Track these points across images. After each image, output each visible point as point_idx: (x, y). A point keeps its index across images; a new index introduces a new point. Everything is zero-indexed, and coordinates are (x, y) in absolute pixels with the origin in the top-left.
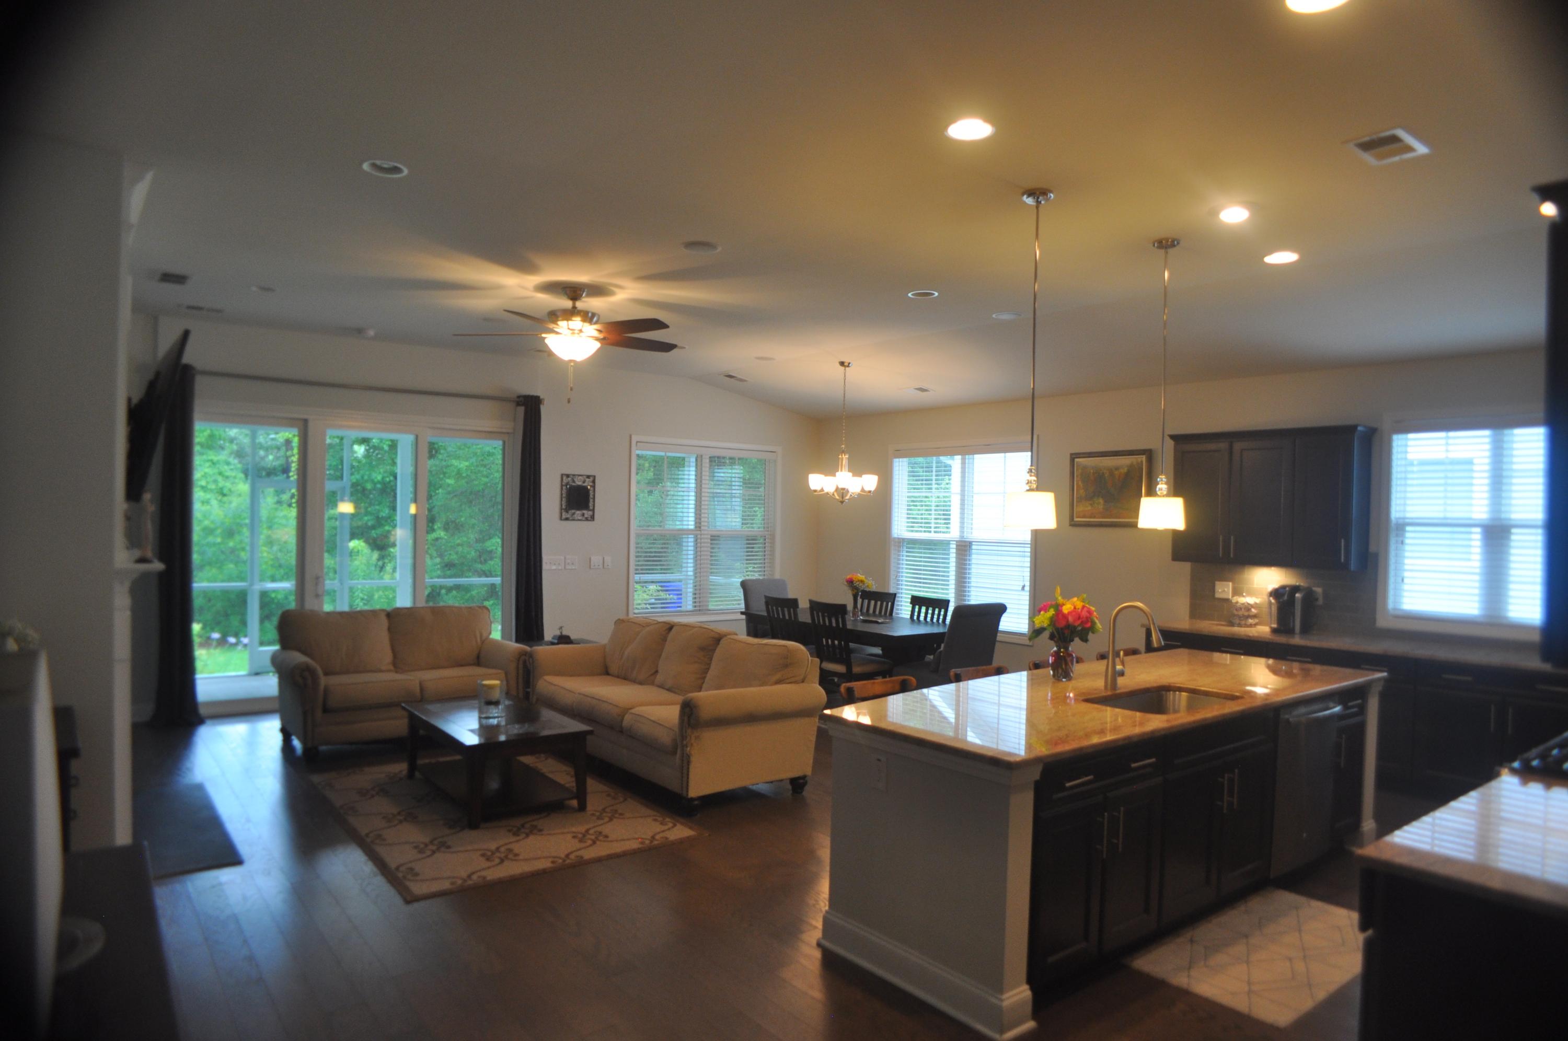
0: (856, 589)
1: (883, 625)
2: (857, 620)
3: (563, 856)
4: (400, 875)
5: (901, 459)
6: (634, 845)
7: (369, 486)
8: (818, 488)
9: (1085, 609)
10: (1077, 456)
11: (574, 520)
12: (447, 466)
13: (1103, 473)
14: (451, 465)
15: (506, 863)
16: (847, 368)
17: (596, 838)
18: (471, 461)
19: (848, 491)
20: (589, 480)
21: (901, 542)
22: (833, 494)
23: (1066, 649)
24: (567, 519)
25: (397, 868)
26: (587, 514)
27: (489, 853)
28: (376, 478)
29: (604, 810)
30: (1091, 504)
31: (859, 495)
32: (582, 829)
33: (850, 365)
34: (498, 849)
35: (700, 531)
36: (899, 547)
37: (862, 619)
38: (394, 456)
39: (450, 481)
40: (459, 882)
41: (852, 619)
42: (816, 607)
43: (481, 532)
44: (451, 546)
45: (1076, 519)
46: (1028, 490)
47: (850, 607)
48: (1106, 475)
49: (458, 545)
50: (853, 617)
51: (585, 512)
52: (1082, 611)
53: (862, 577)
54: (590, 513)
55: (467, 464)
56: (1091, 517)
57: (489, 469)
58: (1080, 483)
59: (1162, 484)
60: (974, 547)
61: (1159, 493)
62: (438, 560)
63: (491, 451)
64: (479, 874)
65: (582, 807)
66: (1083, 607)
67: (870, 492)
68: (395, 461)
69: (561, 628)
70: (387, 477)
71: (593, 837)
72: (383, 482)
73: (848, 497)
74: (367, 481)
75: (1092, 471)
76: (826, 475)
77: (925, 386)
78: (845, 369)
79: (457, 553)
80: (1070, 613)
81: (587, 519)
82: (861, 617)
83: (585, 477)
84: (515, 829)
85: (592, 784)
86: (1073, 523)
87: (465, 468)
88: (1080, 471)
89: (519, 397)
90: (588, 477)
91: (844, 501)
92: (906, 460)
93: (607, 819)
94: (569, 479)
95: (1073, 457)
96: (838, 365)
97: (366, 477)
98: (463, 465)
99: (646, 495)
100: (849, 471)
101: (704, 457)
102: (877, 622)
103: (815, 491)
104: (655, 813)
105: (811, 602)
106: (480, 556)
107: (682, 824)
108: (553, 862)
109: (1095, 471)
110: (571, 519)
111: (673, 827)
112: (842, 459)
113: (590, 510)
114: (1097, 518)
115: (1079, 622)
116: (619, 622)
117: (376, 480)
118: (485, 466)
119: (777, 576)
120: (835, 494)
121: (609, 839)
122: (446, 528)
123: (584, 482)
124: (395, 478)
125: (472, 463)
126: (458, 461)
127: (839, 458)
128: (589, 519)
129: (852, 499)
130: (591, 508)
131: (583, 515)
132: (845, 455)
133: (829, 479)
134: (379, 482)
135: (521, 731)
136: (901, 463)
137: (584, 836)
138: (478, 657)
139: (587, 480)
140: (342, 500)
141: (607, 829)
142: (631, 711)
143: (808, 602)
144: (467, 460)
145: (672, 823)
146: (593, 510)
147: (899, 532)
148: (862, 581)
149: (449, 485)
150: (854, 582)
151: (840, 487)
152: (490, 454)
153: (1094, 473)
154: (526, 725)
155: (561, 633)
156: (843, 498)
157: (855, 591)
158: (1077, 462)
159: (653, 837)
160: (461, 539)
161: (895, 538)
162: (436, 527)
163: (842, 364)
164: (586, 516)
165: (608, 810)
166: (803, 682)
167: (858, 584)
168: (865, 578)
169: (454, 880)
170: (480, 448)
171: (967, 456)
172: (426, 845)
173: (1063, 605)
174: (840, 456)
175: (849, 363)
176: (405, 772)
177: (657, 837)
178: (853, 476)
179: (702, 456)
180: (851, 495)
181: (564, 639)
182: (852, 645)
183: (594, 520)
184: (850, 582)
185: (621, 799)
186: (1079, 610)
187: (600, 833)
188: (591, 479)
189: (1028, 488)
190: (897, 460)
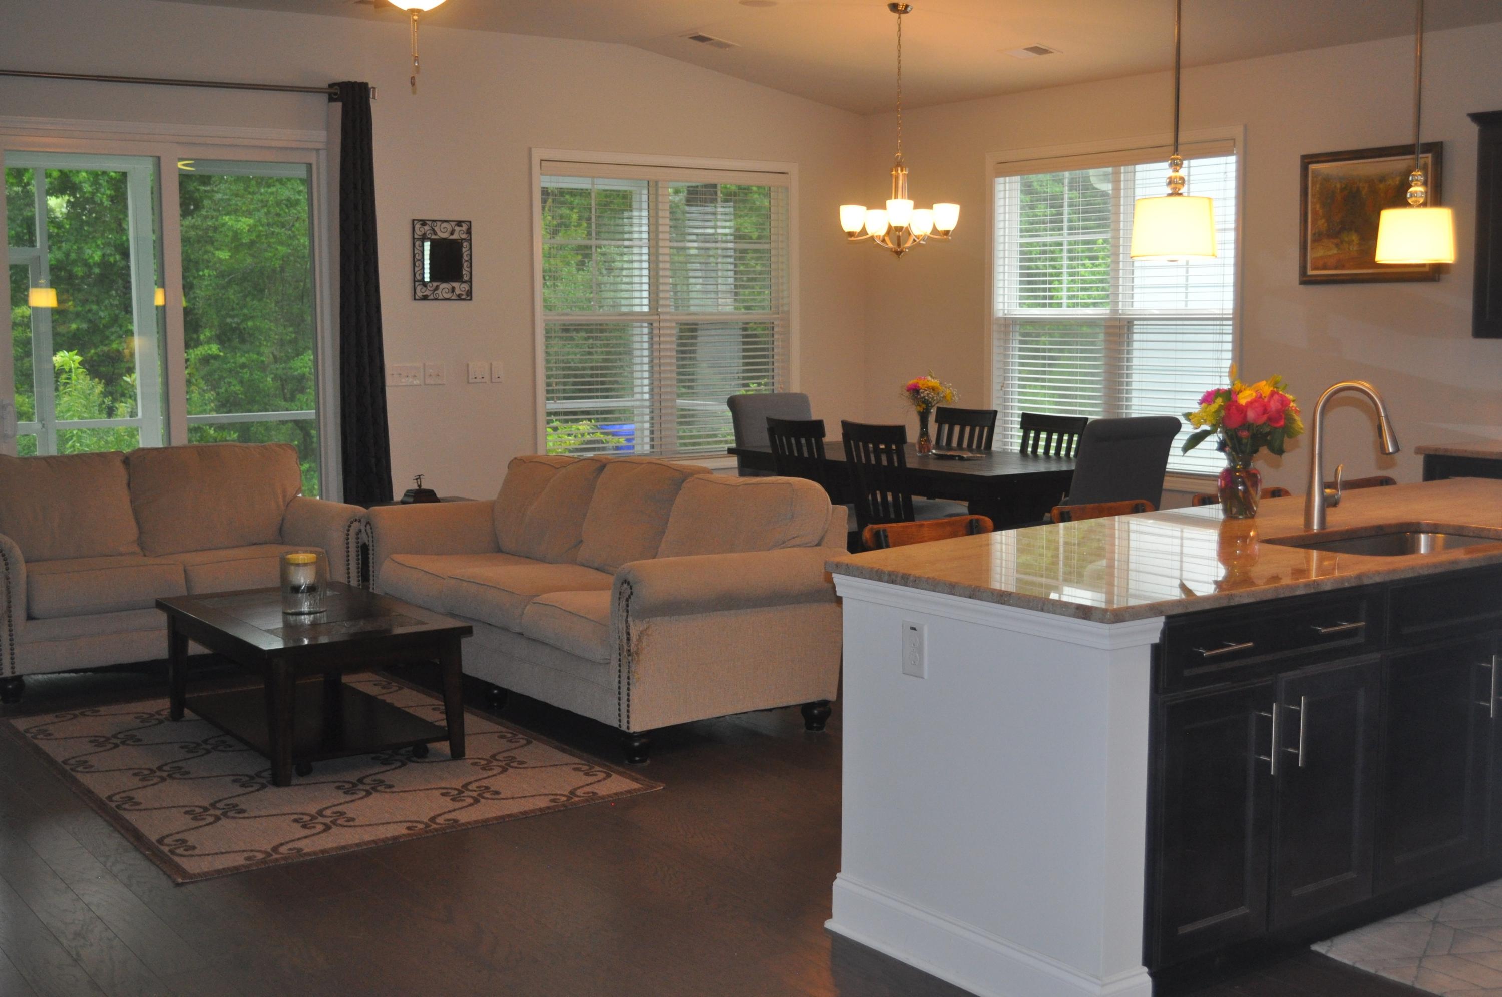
0: (923, 403)
1: (971, 462)
2: (928, 456)
3: (426, 820)
4: (166, 849)
5: (1007, 179)
6: (542, 803)
7: (79, 271)
8: (857, 229)
9: (1276, 397)
10: (1314, 160)
11: (436, 299)
12: (215, 229)
13: (1358, 188)
14: (224, 225)
15: (335, 829)
16: (903, 16)
17: (479, 795)
18: (257, 215)
19: (908, 232)
20: (460, 228)
21: (1010, 324)
22: (883, 241)
23: (1246, 465)
24: (425, 298)
25: (160, 841)
26: (460, 288)
27: (307, 818)
28: (91, 257)
29: (493, 757)
30: (1337, 245)
31: (928, 239)
32: (457, 784)
33: (909, 9)
34: (320, 813)
35: (657, 315)
36: (1006, 333)
37: (935, 454)
38: (121, 216)
39: (224, 255)
40: (260, 856)
41: (919, 455)
42: (851, 431)
43: (282, 343)
44: (230, 371)
45: (1310, 272)
46: (1170, 195)
47: (913, 435)
48: (1363, 193)
49: (243, 366)
50: (920, 452)
51: (456, 285)
52: (1269, 401)
53: (934, 382)
54: (465, 286)
55: (251, 221)
56: (1336, 268)
57: (290, 229)
58: (1318, 207)
59: (1416, 185)
60: (1136, 329)
61: (1410, 201)
62: (211, 395)
63: (293, 197)
64: (290, 846)
65: (458, 753)
66: (1273, 394)
67: (947, 233)
68: (124, 226)
69: (418, 478)
70: (111, 255)
71: (475, 794)
72: (104, 264)
73: (909, 244)
74: (74, 262)
75: (1338, 186)
76: (869, 207)
77: (1044, 44)
78: (899, 17)
79: (241, 382)
80: (1250, 404)
81: (459, 298)
82: (934, 451)
83: (453, 224)
84: (347, 786)
85: (472, 722)
86: (1305, 279)
87: (247, 228)
88: (1318, 186)
89: (331, 86)
90: (459, 223)
91: (901, 252)
92: (1017, 178)
93: (497, 770)
94: (426, 228)
95: (1308, 160)
96: (887, 9)
97: (73, 256)
98: (244, 223)
99: (574, 270)
100: (910, 198)
101: (660, 185)
102: (961, 459)
103: (851, 234)
104: (577, 760)
105: (845, 425)
106: (283, 388)
107: (620, 774)
108: (408, 828)
109: (1344, 186)
110: (431, 297)
111: (605, 779)
112: (897, 178)
113: (465, 282)
114: (1349, 269)
115: (1265, 418)
116: (516, 464)
117: (91, 261)
118: (283, 226)
119: (795, 388)
120: (887, 239)
121: (501, 796)
122: (222, 338)
123: (452, 233)
124: (126, 255)
125: (260, 221)
126: (233, 217)
127: (892, 175)
128: (463, 297)
129: (917, 245)
130: (466, 278)
131: (453, 289)
132: (902, 171)
133: (876, 213)
134: (97, 265)
135: (352, 631)
136: (1007, 185)
137: (460, 792)
138: (281, 530)
139: (457, 229)
140: (36, 285)
141: (499, 783)
142: (537, 599)
143: (840, 424)
144: (249, 214)
145: (605, 772)
146: (470, 281)
147: (1006, 308)
148: (933, 389)
149: (221, 261)
150: (921, 391)
151: (893, 225)
152: (292, 203)
153: (1342, 189)
154: (362, 623)
155: (419, 486)
156: (899, 245)
157: (924, 406)
158: (1313, 172)
159: (573, 793)
160: (247, 355)
161: (999, 319)
162: (202, 337)
163: (894, 7)
164: (457, 292)
165: (499, 757)
166: (818, 544)
167: (928, 394)
168: (941, 384)
169: (251, 854)
170: (272, 193)
171: (1123, 169)
172: (206, 809)
173: (1240, 391)
174: (894, 172)
175: (907, 6)
176: (166, 713)
177: (579, 792)
178: (916, 206)
179: (657, 183)
180: (914, 241)
181: (423, 495)
182: (916, 499)
183: (471, 299)
184: (914, 391)
185: (523, 742)
186: (1266, 400)
187: (487, 788)
188: (465, 227)
189: (1170, 191)
190: (1001, 180)
